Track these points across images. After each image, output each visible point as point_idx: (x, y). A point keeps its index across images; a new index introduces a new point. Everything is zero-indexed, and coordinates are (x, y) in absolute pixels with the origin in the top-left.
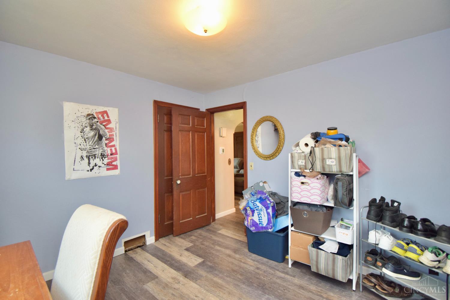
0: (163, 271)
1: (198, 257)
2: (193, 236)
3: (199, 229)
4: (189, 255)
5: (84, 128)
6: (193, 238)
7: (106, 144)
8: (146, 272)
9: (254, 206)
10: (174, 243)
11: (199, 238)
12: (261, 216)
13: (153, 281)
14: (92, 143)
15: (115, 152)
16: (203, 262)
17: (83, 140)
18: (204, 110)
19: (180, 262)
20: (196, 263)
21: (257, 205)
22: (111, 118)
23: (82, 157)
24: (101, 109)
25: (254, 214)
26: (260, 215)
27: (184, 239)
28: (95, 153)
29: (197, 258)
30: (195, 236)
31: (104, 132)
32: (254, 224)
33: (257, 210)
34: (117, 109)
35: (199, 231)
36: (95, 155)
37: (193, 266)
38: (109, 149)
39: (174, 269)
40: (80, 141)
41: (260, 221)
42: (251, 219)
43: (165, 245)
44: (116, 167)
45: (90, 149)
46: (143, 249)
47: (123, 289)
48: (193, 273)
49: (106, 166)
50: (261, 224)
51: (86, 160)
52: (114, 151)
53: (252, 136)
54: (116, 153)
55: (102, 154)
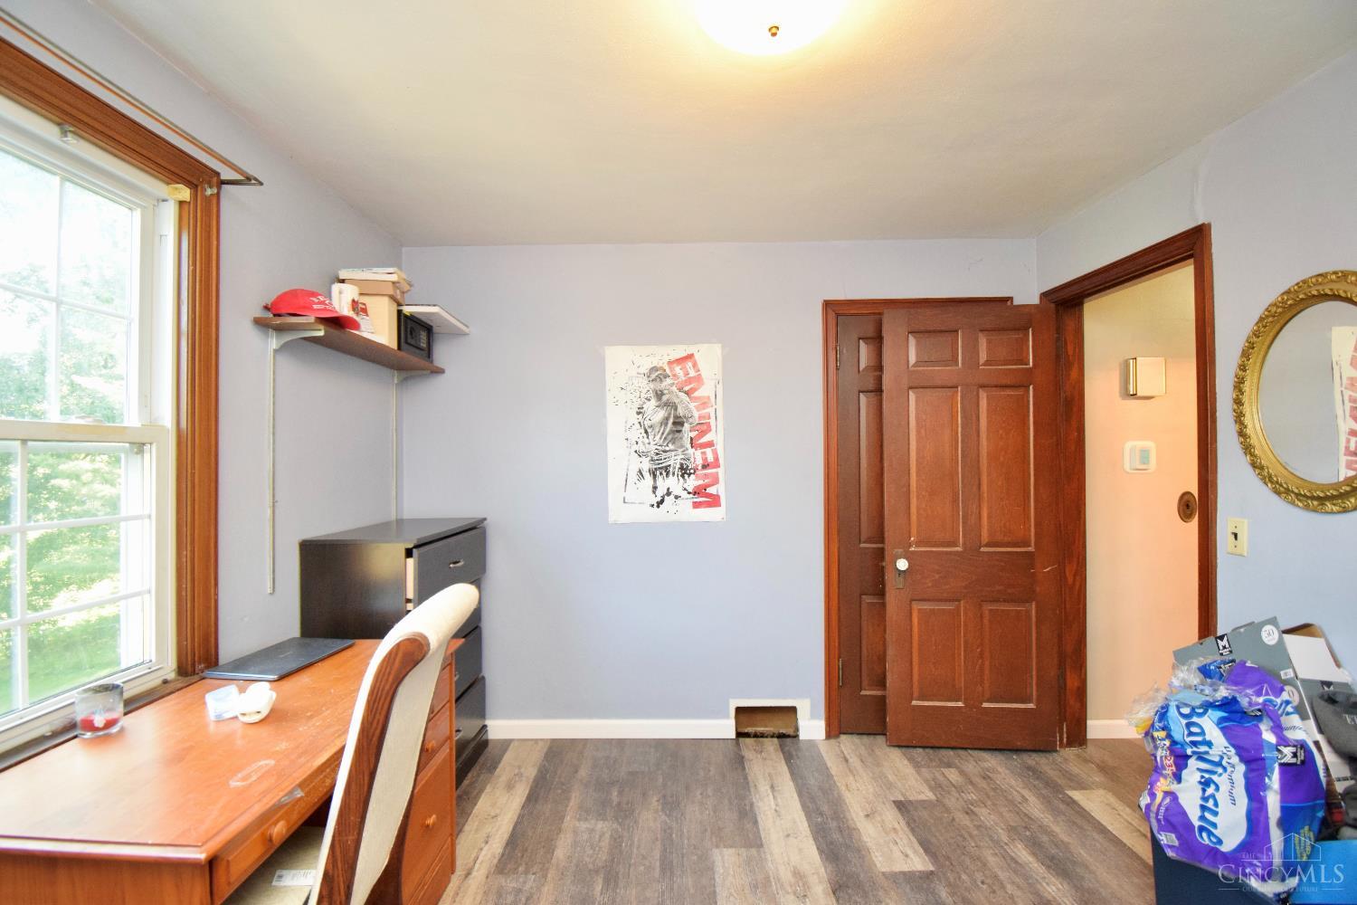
0: (788, 836)
1: (921, 851)
2: (957, 768)
3: (997, 753)
4: (897, 826)
5: (644, 403)
6: (953, 775)
7: (691, 439)
8: (747, 815)
9: (1191, 734)
10: (878, 765)
11: (971, 783)
12: (1213, 796)
13: (743, 851)
14: (661, 438)
15: (712, 460)
16: (928, 876)
17: (643, 431)
18: (1036, 301)
19: (850, 837)
20: (901, 866)
21: (1203, 733)
22: (704, 374)
23: (640, 472)
24: (680, 351)
25: (1185, 773)
26: (1213, 787)
27: (917, 766)
28: (669, 463)
29: (915, 852)
30: (962, 773)
31: (687, 408)
32: (1174, 820)
33: (1201, 758)
34: (720, 345)
35: (991, 761)
36: (666, 468)
37: (883, 870)
38: (698, 453)
39: (818, 849)
40: (637, 433)
41: (1207, 815)
42: (1167, 789)
43: (847, 761)
44: (714, 501)
45: (657, 454)
46: (782, 747)
47: (668, 831)
48: (865, 895)
49: (691, 496)
50: (1210, 833)
51: (649, 480)
52: (710, 458)
53: (1239, 385)
54: (716, 464)
55: (682, 464)
